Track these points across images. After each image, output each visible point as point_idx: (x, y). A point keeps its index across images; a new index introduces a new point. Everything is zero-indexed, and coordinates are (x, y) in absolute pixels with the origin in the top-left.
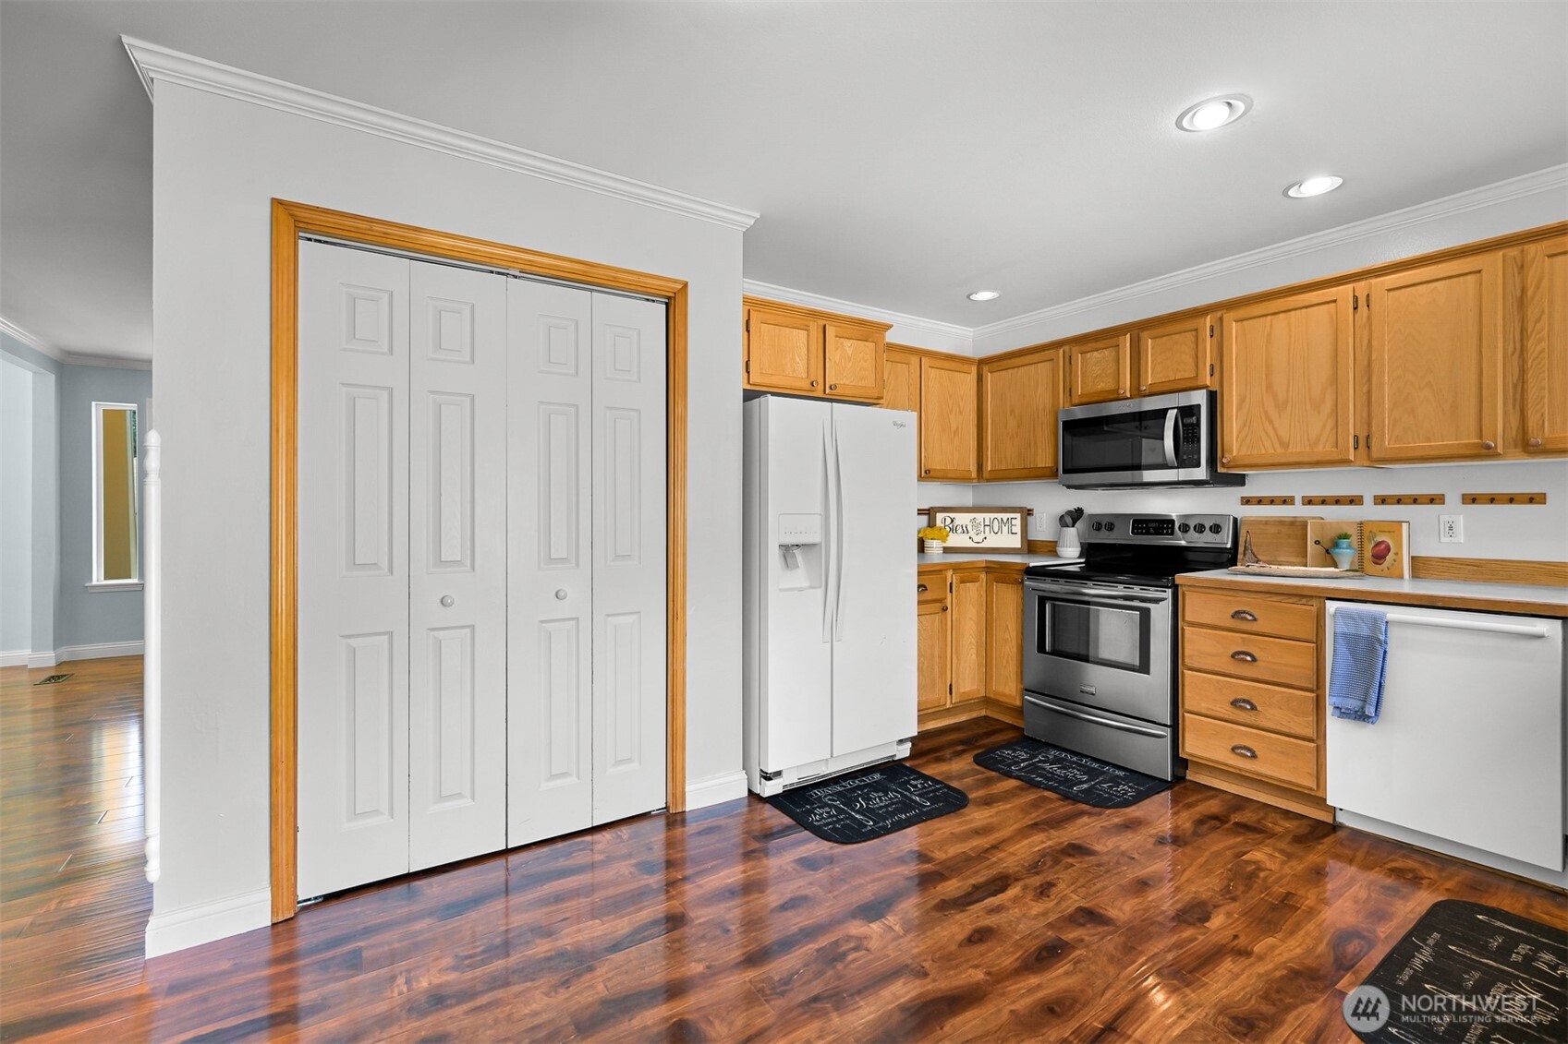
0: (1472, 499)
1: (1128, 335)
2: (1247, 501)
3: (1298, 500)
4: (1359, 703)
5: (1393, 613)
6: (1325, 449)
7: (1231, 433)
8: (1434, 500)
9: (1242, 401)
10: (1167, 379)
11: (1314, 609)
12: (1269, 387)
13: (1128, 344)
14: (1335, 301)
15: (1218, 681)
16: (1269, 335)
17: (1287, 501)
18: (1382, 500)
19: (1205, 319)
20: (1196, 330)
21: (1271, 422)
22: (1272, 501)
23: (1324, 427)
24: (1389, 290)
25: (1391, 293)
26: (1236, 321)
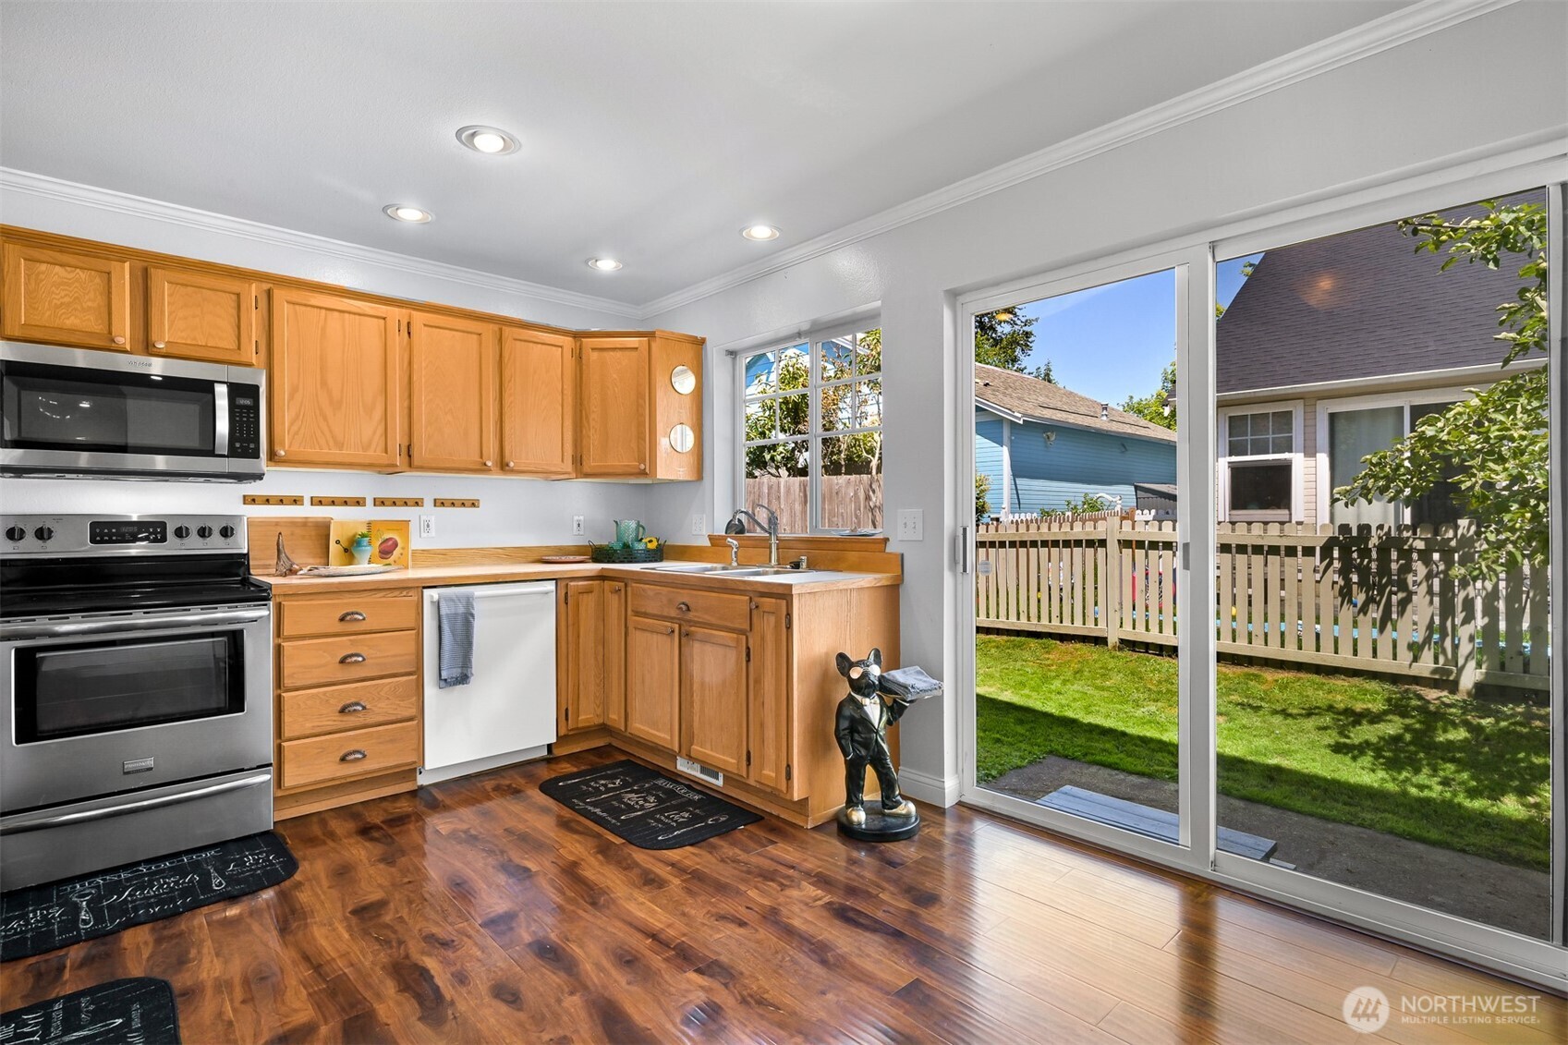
0: (439, 503)
1: (127, 265)
2: (250, 500)
3: (307, 501)
4: (459, 670)
5: (479, 591)
6: (375, 453)
7: (283, 423)
8: (417, 503)
9: (294, 390)
10: (194, 342)
11: (416, 598)
12: (324, 383)
13: (127, 277)
14: (384, 319)
15: (325, 693)
16: (324, 329)
17: (296, 501)
18: (380, 502)
19: (250, 285)
20: (238, 295)
21: (325, 419)
22: (281, 501)
23: (374, 433)
24: (425, 325)
25: (426, 328)
26: (288, 302)
